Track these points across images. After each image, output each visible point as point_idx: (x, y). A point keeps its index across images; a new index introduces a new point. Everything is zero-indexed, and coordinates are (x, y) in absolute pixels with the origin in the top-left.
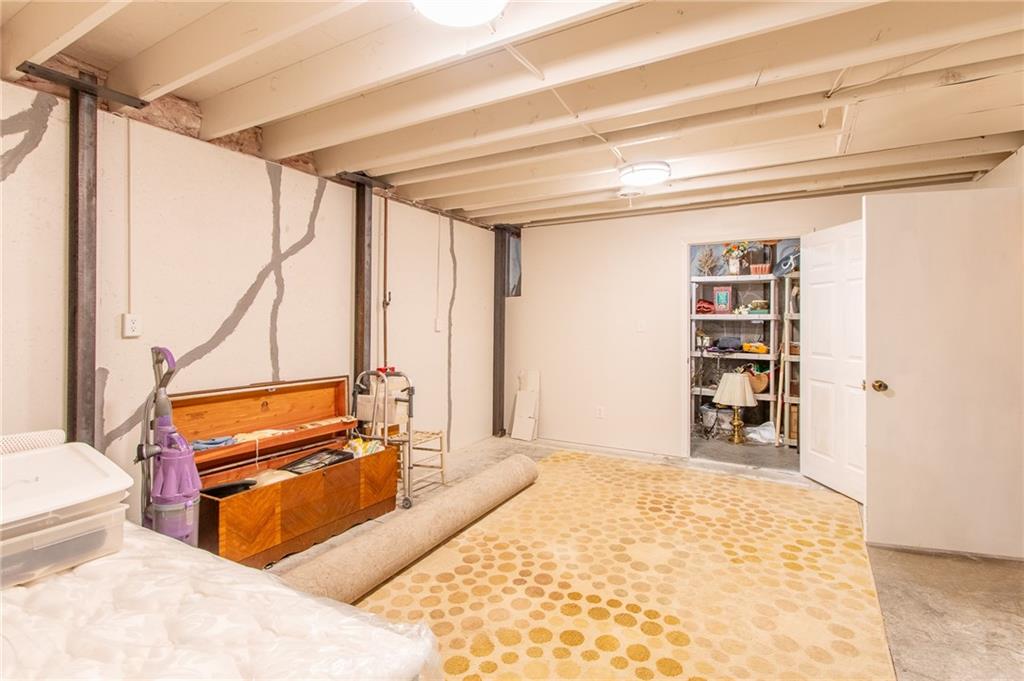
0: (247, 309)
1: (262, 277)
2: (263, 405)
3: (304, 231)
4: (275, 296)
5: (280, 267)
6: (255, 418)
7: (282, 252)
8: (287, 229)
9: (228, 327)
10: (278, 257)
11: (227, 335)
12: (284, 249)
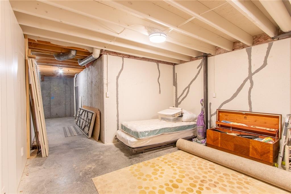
0: (240, 91)
1: (245, 81)
2: (245, 117)
3: (262, 63)
4: (250, 86)
5: (252, 77)
6: (242, 120)
7: (252, 73)
8: (254, 65)
9: (235, 95)
10: (251, 75)
11: (234, 97)
12: (253, 72)
